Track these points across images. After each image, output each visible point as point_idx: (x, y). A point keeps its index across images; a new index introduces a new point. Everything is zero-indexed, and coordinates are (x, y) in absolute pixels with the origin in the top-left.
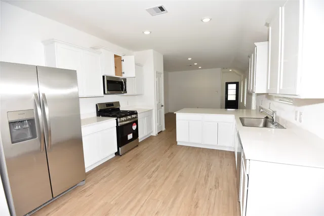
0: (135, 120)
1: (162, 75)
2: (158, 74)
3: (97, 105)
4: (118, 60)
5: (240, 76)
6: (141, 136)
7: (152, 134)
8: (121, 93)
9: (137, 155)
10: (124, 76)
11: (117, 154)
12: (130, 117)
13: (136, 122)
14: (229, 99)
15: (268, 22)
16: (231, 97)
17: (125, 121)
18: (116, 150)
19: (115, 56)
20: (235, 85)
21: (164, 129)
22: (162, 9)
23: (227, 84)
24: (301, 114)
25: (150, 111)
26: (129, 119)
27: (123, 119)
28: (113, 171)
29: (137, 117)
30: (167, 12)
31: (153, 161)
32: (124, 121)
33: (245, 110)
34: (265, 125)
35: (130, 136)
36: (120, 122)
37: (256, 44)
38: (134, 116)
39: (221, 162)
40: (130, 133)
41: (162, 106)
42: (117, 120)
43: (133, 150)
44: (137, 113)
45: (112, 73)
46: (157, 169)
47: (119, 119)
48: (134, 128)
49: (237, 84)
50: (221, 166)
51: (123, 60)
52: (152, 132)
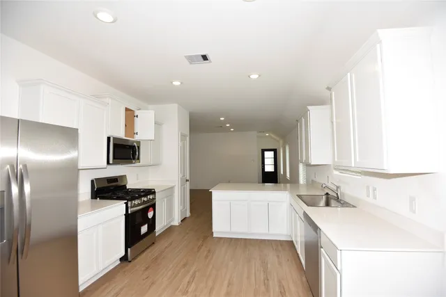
0: (152, 203)
1: (188, 138)
2: (183, 136)
3: (92, 181)
4: (130, 115)
5: (278, 141)
6: (160, 227)
7: (173, 224)
8: (132, 163)
9: (156, 259)
10: (137, 138)
11: (124, 259)
12: (145, 199)
13: (154, 206)
14: (266, 170)
15: (330, 86)
16: (269, 168)
17: (139, 205)
18: (123, 253)
19: (127, 109)
20: (273, 152)
21: (188, 214)
22: (205, 58)
23: (263, 151)
24: (375, 190)
25: (172, 188)
26: (144, 202)
27: (136, 202)
28: (121, 289)
29: (154, 199)
30: (210, 62)
31: (185, 265)
32: (136, 205)
33: (288, 185)
34: (328, 204)
35: (144, 229)
36: (131, 207)
37: (309, 107)
38: (151, 197)
39: (278, 257)
40: (145, 224)
41: (187, 181)
42: (126, 204)
43: (148, 250)
44: (154, 193)
45: (121, 133)
46: (193, 277)
47: (129, 203)
48: (150, 215)
49: (275, 151)
50: (280, 263)
51: (137, 116)
52: (173, 220)
